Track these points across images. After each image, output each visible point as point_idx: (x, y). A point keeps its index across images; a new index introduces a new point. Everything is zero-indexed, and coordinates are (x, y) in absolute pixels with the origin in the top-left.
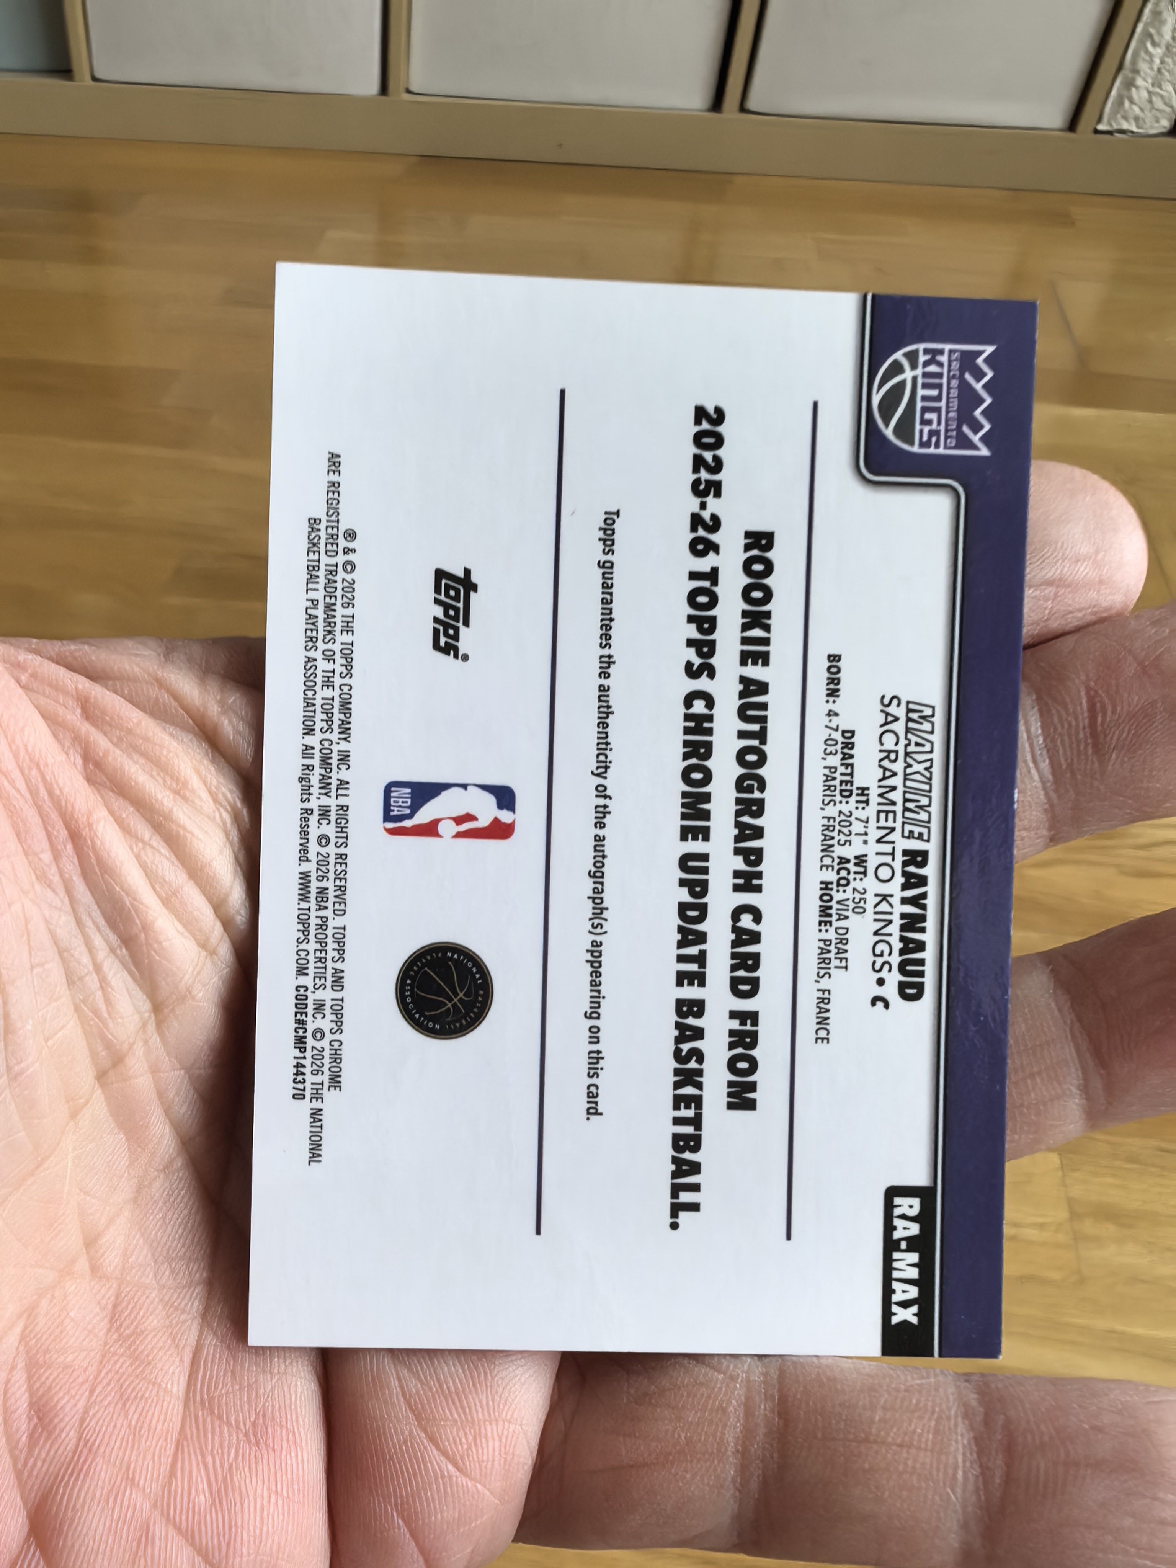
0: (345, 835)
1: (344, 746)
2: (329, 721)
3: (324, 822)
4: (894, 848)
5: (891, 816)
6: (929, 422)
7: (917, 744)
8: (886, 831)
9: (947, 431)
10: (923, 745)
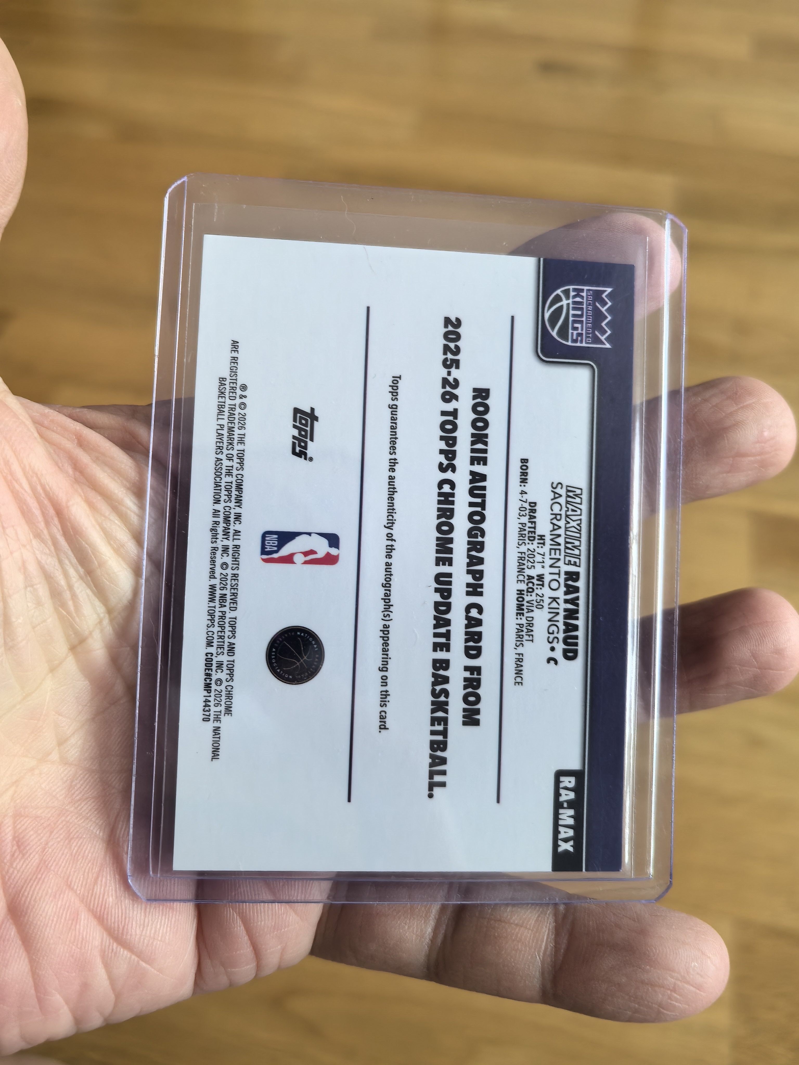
0: (237, 563)
1: (238, 510)
2: (229, 496)
3: (225, 555)
4: (559, 570)
5: (558, 552)
6: (576, 329)
7: (573, 510)
8: (555, 561)
9: (587, 333)
10: (576, 511)
